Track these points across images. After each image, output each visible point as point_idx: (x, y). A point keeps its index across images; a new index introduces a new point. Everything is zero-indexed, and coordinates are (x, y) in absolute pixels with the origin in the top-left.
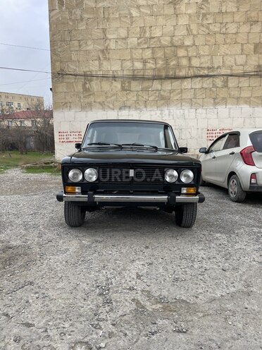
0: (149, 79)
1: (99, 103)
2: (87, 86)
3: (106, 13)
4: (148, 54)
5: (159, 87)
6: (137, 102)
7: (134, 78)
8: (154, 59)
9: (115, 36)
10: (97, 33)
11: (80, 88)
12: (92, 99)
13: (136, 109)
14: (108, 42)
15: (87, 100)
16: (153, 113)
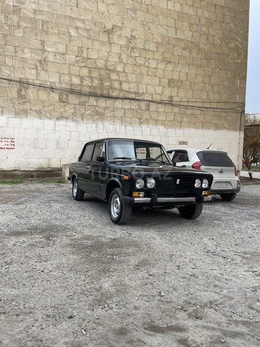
0: (85, 95)
1: (36, 111)
2: (23, 93)
3: (45, 26)
4: (85, 72)
5: (95, 103)
6: (74, 114)
7: (72, 91)
8: (91, 78)
9: (53, 50)
10: (35, 43)
11: (14, 93)
12: (27, 106)
13: (73, 120)
14: (46, 54)
15: (21, 107)
16: (89, 126)
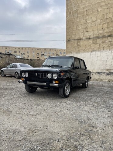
0: (105, 37)
1: (83, 50)
2: (78, 44)
3: (87, 12)
6: (99, 48)
7: (99, 37)
8: (109, 28)
9: (90, 21)
10: (83, 21)
11: (76, 45)
12: (80, 48)
13: (99, 51)
14: (88, 24)
15: (78, 49)
16: (107, 52)
